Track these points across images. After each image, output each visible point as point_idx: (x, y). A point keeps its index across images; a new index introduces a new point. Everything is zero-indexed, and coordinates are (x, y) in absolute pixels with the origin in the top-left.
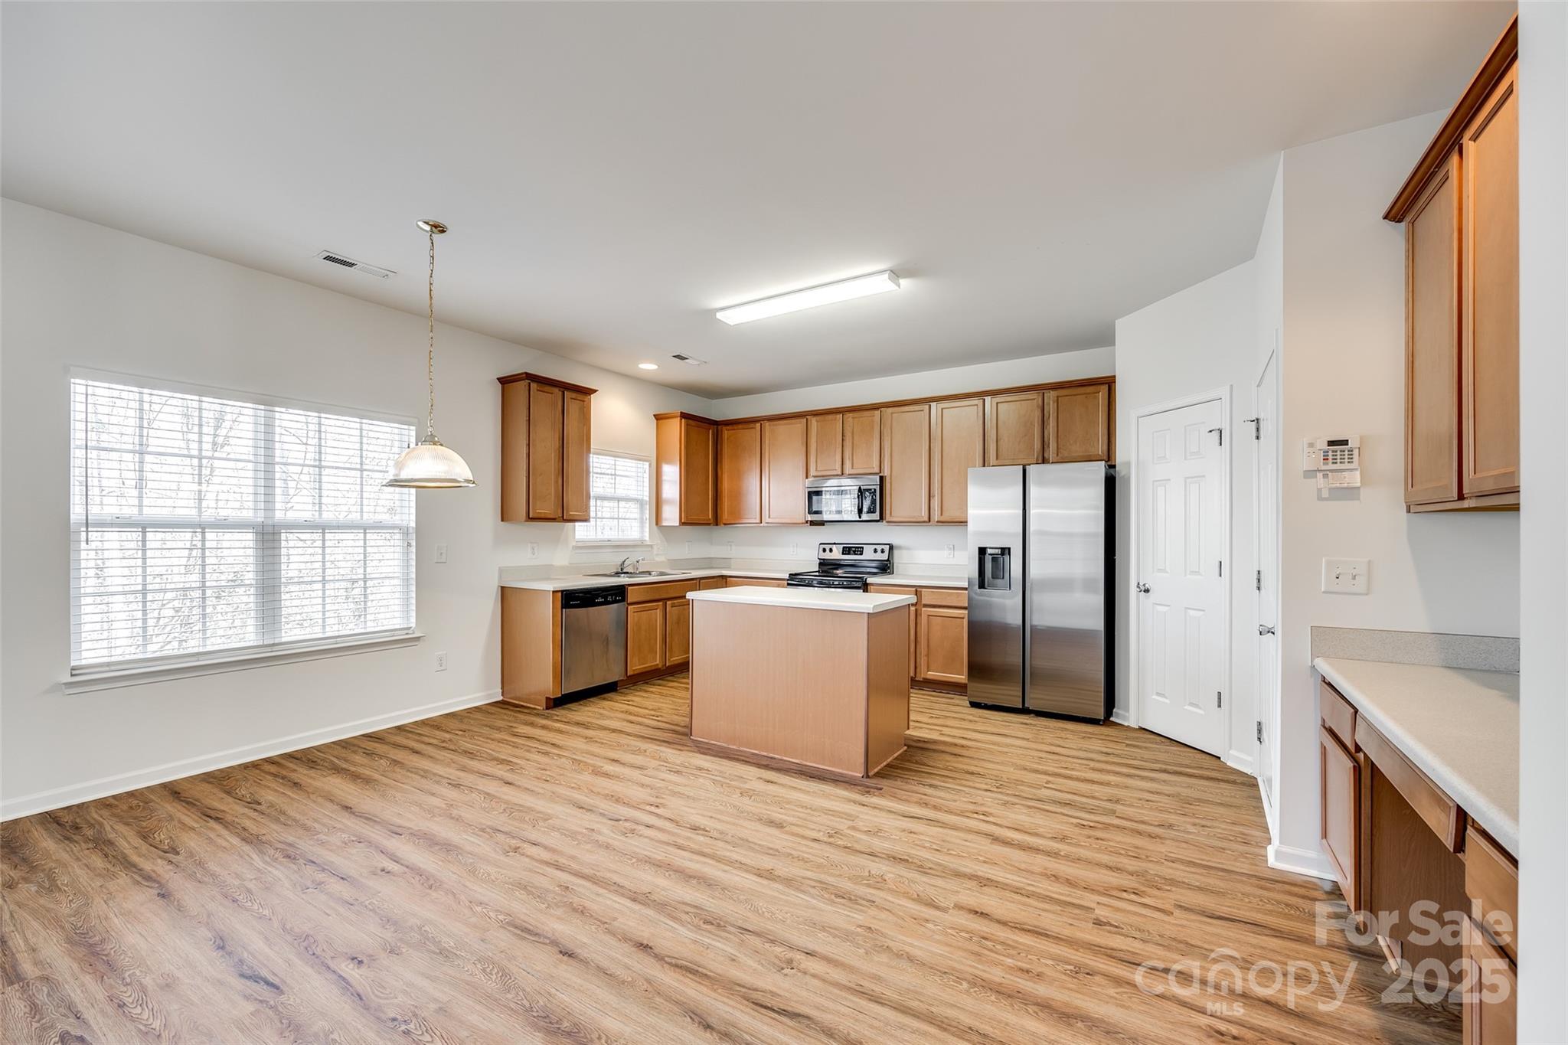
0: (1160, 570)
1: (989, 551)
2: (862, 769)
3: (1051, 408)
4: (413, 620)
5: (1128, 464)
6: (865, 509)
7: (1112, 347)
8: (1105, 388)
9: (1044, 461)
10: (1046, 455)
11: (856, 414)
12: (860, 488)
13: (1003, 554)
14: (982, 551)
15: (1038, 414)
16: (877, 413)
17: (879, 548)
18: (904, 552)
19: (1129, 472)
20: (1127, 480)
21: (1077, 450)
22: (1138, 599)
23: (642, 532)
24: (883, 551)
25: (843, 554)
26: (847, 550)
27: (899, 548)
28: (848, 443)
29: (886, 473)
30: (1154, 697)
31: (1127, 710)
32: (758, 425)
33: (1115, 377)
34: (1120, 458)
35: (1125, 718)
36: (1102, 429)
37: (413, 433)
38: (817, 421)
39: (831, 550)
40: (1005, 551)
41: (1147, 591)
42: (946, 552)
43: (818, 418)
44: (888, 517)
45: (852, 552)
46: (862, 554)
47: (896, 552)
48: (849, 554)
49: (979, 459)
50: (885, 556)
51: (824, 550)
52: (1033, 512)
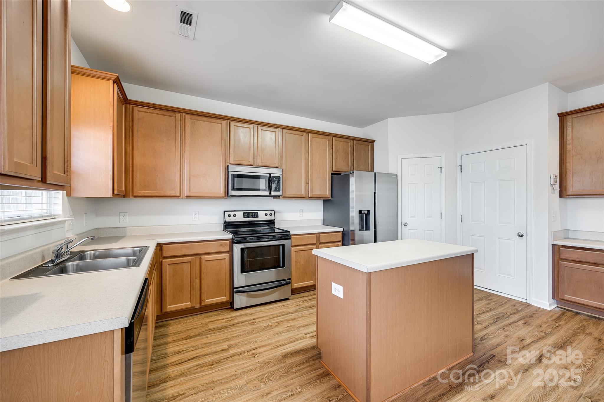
0: (412, 217)
1: (363, 212)
3: (355, 148)
6: (273, 189)
8: (371, 144)
10: (353, 168)
12: (270, 175)
13: (367, 214)
14: (360, 212)
16: (277, 130)
17: (268, 212)
18: (280, 215)
21: (362, 168)
22: (402, 228)
24: (270, 215)
25: (244, 217)
26: (247, 214)
27: (279, 212)
29: (283, 167)
32: (178, 115)
36: (370, 161)
39: (235, 215)
40: (369, 212)
41: (405, 225)
43: (235, 124)
44: (284, 194)
45: (250, 216)
46: (258, 217)
48: (249, 217)
49: (328, 168)
51: (229, 216)
52: (377, 193)
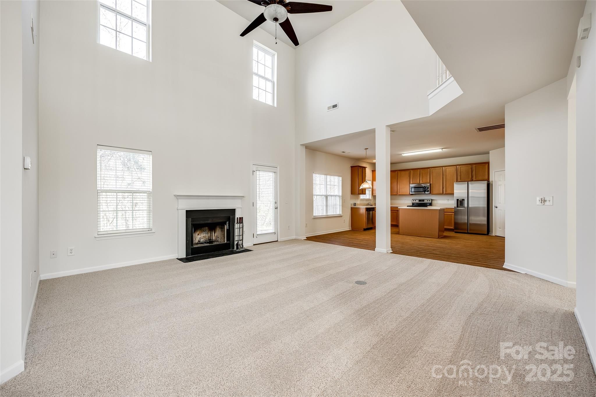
0: (499, 203)
1: (459, 200)
2: (438, 236)
3: (474, 168)
4: (341, 213)
5: (492, 181)
7: (488, 154)
8: (487, 164)
9: (472, 180)
10: (473, 179)
11: (424, 170)
12: (424, 186)
13: (462, 200)
14: (458, 200)
15: (470, 170)
16: (429, 169)
17: (429, 200)
18: (435, 201)
19: (493, 183)
20: (492, 185)
21: (480, 178)
22: (495, 209)
23: (369, 197)
24: (430, 201)
28: (421, 176)
29: (431, 183)
30: (499, 229)
31: (492, 232)
32: (396, 172)
33: (489, 162)
34: (490, 180)
35: (492, 234)
36: (486, 173)
37: (341, 178)
38: (413, 171)
39: (415, 201)
40: (463, 200)
41: (497, 207)
42: (446, 201)
43: (413, 170)
44: (432, 193)
47: (433, 201)
48: (420, 201)
49: (455, 180)
50: (430, 202)
51: (414, 201)
52: (470, 191)
